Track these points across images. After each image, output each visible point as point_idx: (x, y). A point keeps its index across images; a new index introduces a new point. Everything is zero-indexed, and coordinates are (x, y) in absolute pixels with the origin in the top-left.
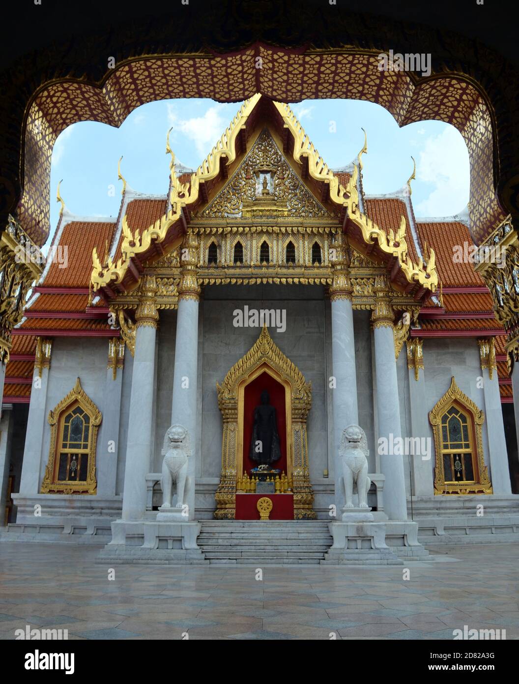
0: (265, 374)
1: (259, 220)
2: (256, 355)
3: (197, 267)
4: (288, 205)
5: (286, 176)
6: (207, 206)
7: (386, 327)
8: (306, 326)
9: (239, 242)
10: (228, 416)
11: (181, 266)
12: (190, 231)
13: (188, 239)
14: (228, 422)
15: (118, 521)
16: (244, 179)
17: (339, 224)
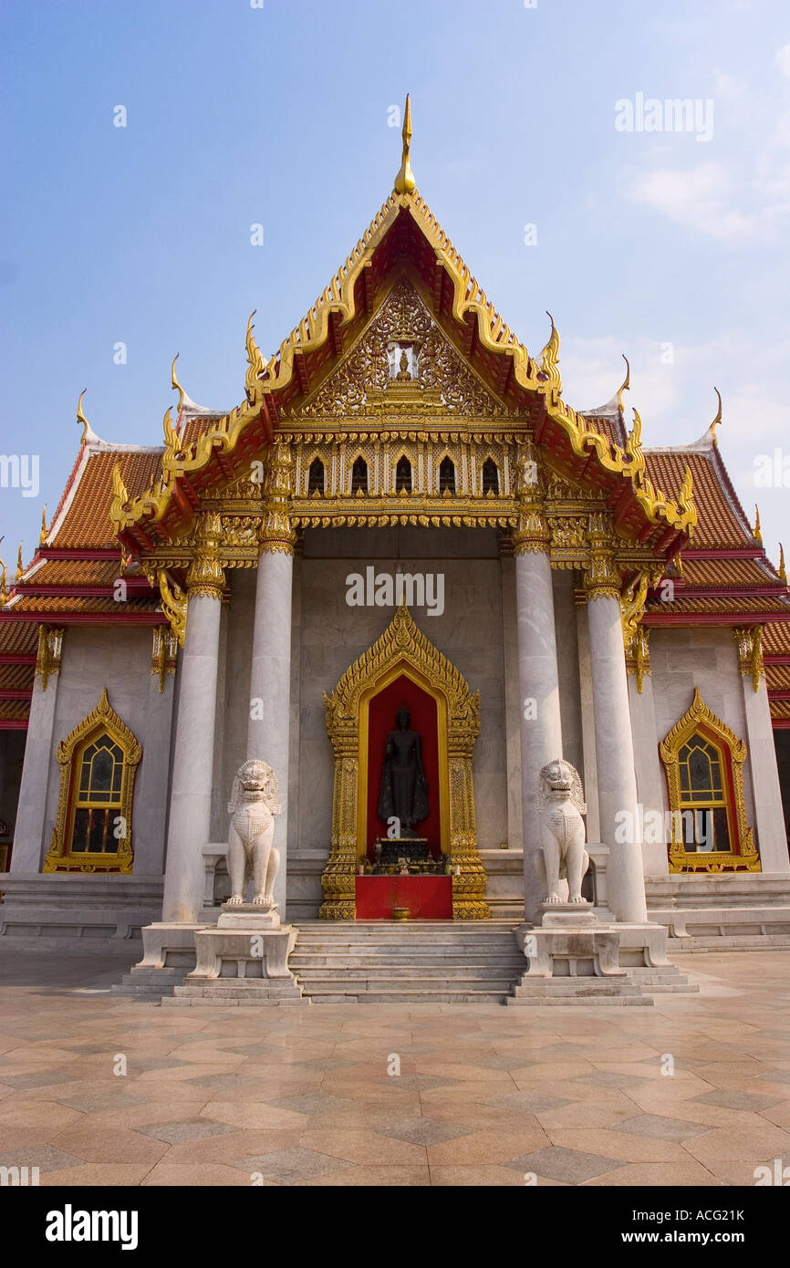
0: (403, 678)
1: (394, 421)
2: (388, 648)
3: (290, 498)
4: (442, 398)
5: (438, 351)
6: (309, 398)
7: (607, 598)
8: (471, 601)
9: (360, 458)
10: (343, 748)
11: (263, 498)
12: (279, 439)
13: (275, 453)
14: (342, 757)
15: (155, 926)
16: (370, 356)
17: (528, 428)
